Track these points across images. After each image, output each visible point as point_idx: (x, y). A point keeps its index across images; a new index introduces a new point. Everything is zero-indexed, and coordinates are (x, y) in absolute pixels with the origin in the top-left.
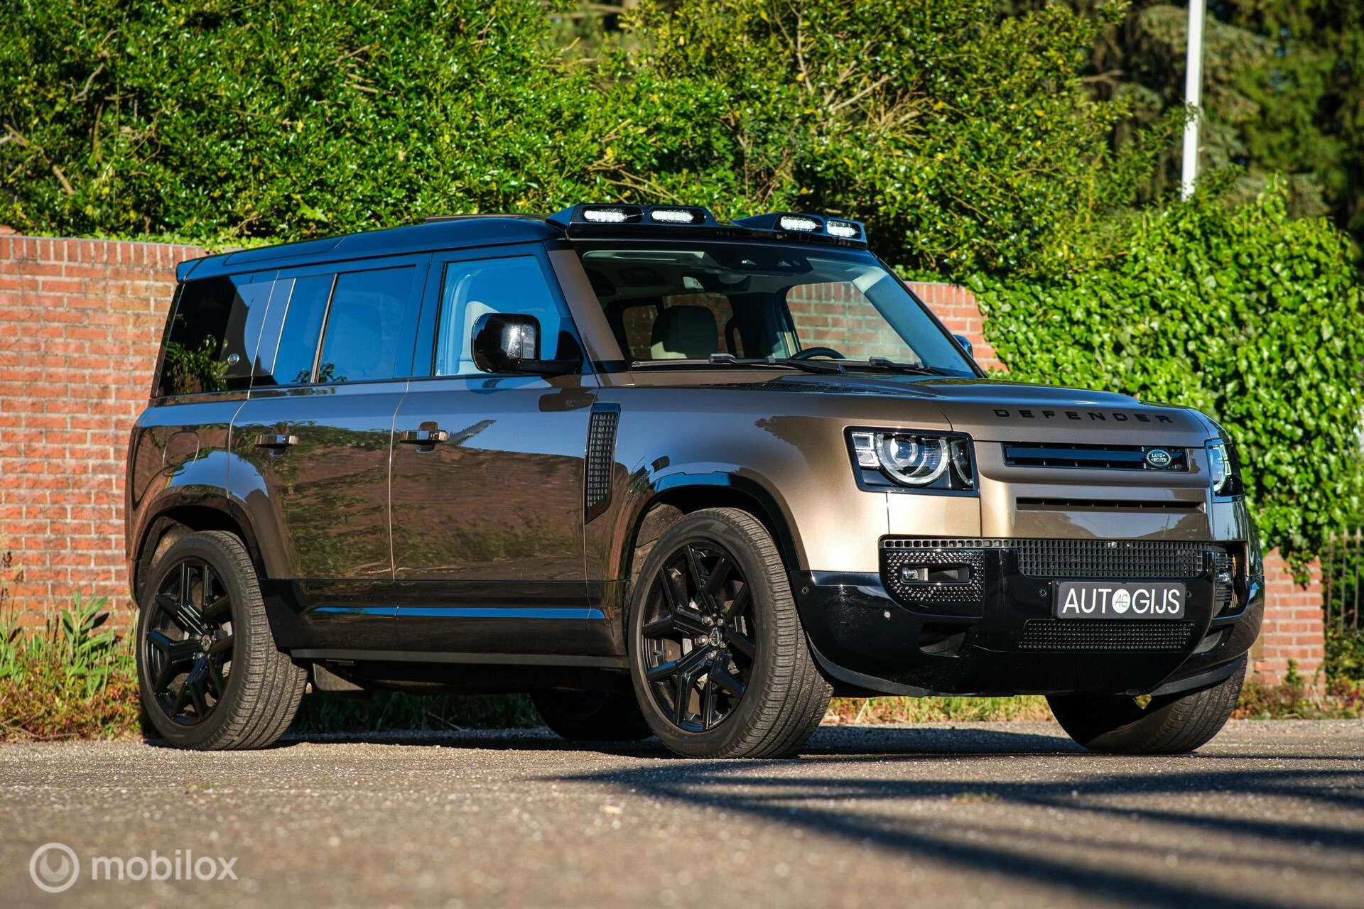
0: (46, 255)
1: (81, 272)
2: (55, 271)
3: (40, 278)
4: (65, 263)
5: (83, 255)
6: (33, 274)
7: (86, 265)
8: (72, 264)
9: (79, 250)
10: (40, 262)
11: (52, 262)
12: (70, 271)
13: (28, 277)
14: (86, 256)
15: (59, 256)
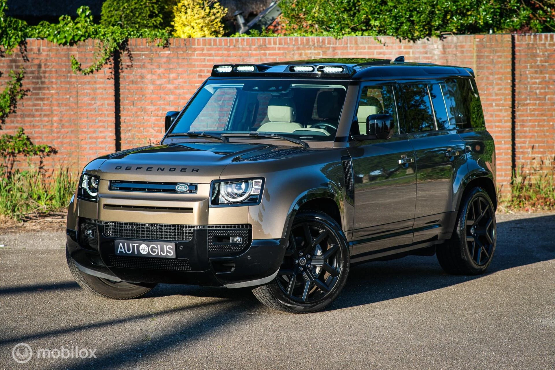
0: (270, 43)
1: (284, 49)
2: (274, 49)
3: (268, 52)
4: (278, 46)
5: (285, 43)
6: (264, 50)
7: (286, 46)
8: (280, 46)
9: (283, 41)
10: (268, 46)
11: (272, 46)
12: (279, 49)
13: (263, 52)
14: (286, 43)
15: (275, 43)
